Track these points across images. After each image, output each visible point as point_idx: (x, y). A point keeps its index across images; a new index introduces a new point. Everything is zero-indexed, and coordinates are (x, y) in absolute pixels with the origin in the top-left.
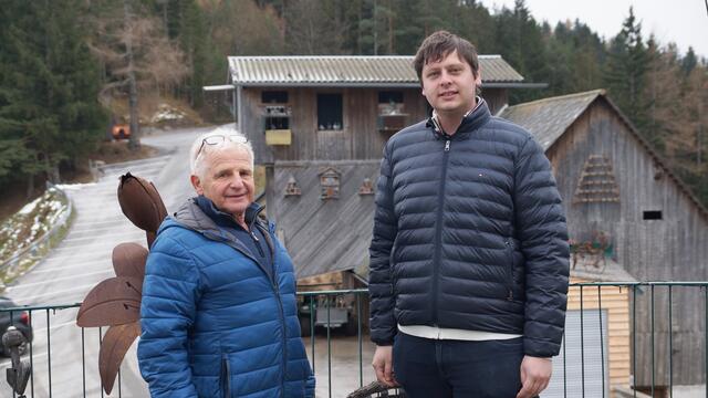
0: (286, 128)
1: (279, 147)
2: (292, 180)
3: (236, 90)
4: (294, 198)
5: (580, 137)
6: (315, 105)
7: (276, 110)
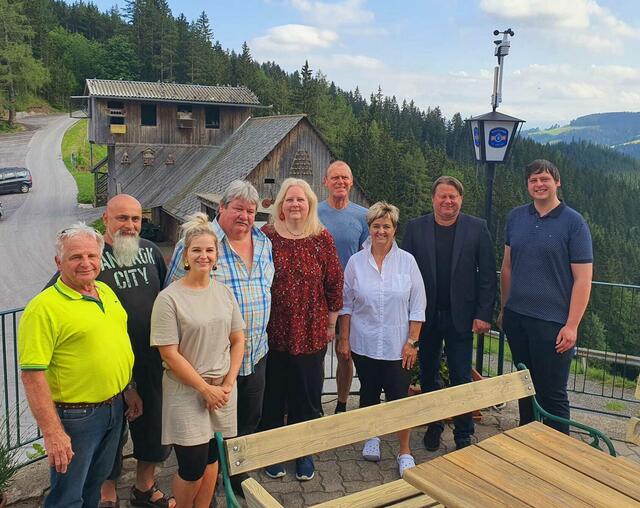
0: (123, 124)
1: (119, 135)
2: (126, 154)
3: (90, 99)
4: (127, 165)
5: (293, 138)
6: (140, 111)
7: (117, 113)
